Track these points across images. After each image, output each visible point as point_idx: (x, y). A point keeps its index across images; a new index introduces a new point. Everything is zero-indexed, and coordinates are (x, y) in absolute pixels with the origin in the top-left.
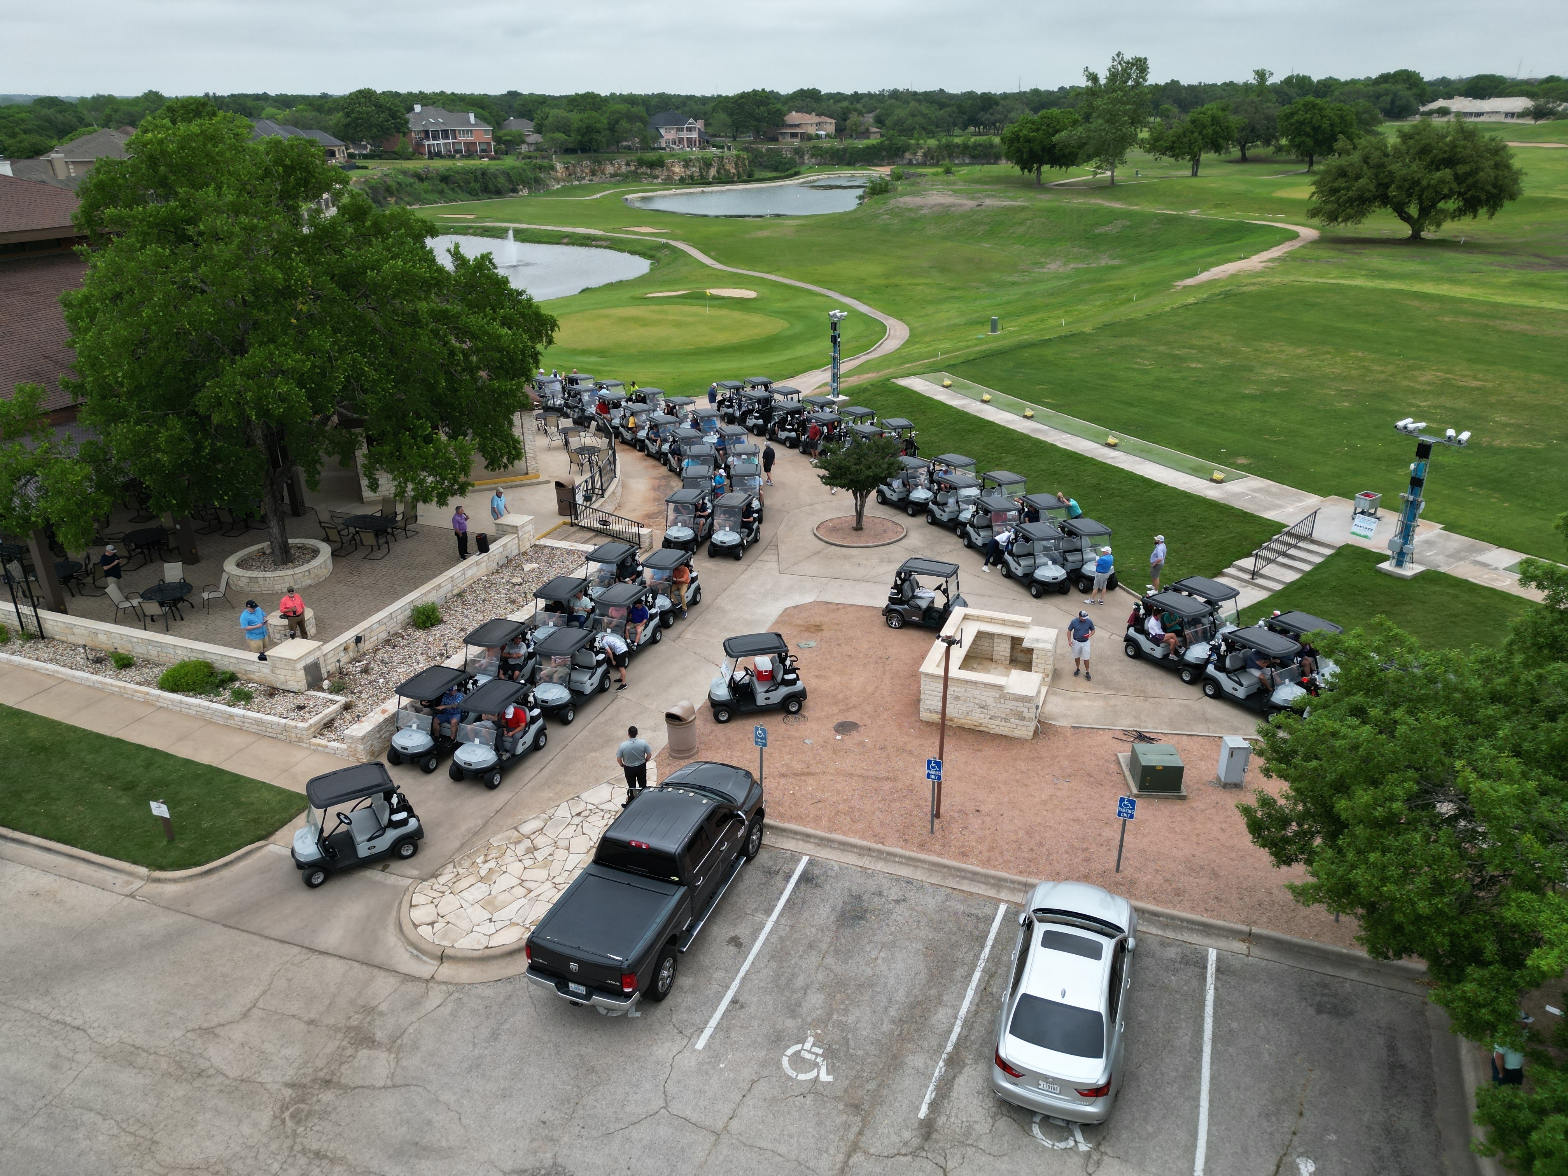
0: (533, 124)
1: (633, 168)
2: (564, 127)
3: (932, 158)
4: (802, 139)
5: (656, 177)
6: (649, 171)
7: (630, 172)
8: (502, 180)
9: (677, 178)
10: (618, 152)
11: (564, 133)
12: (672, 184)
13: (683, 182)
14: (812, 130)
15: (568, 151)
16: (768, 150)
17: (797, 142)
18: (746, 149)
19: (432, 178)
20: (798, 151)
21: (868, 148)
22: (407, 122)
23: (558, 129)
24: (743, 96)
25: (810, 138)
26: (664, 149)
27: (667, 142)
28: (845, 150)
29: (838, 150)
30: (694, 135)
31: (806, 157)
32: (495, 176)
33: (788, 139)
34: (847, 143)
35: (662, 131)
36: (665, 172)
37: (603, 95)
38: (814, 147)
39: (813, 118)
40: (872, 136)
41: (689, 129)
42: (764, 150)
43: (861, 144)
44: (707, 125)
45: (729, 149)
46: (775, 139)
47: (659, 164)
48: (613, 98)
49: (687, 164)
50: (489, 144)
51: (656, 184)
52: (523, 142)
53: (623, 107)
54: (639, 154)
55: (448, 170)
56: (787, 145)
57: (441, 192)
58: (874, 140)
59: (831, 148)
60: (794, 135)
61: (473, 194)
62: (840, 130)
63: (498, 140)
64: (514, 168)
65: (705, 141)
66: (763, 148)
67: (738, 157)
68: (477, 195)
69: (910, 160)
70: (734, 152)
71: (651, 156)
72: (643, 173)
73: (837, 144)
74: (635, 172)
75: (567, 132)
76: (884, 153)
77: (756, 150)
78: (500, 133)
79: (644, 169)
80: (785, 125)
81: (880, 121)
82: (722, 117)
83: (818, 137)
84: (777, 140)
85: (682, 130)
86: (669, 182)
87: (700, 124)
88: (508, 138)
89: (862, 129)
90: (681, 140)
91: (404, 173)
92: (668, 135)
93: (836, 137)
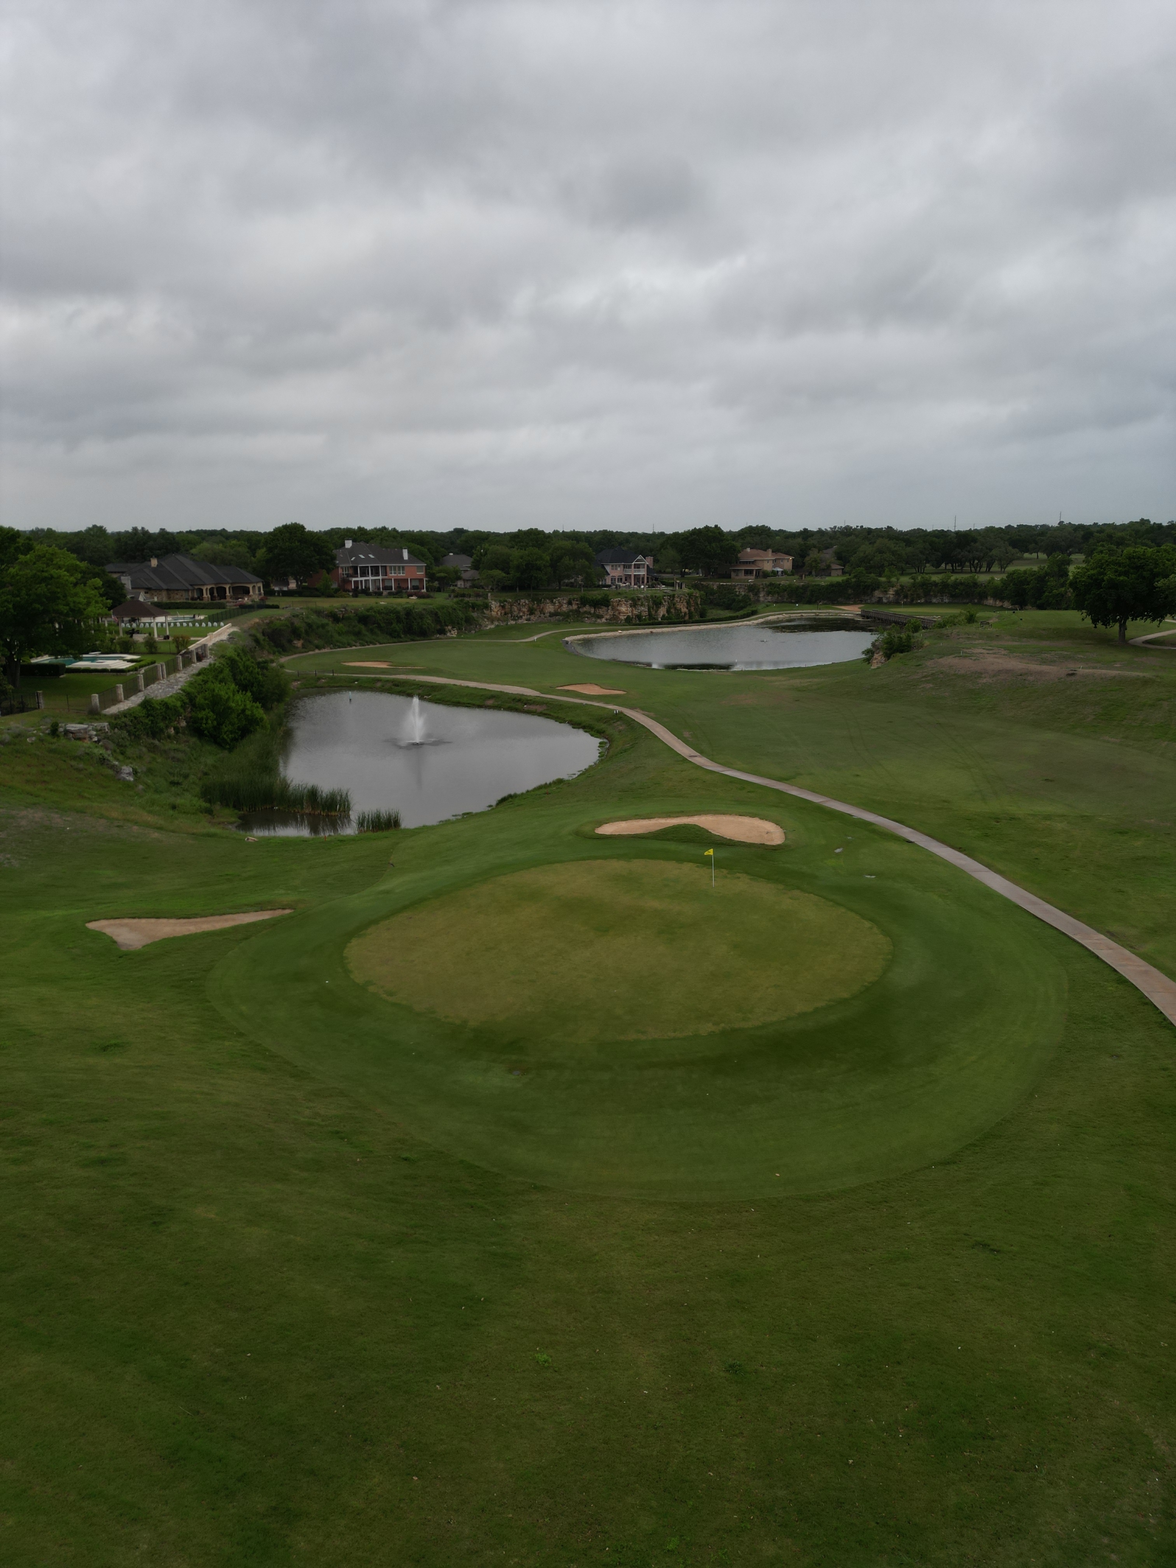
0: (471, 560)
1: (575, 607)
2: (503, 564)
3: (906, 597)
4: (757, 576)
5: (601, 617)
6: (592, 611)
7: (571, 611)
8: (429, 621)
9: (622, 617)
10: (560, 590)
11: (502, 570)
12: (617, 624)
13: (629, 622)
14: (768, 567)
15: (505, 588)
16: (719, 587)
17: (751, 580)
18: (695, 587)
19: (349, 618)
20: (752, 589)
21: (832, 585)
22: (334, 558)
23: (496, 566)
24: (696, 532)
25: (766, 575)
26: (609, 586)
27: (613, 579)
28: (805, 588)
29: (798, 588)
30: (643, 572)
31: (761, 595)
32: (421, 616)
33: (742, 576)
34: (807, 580)
35: (608, 568)
36: (610, 612)
37: (547, 531)
38: (771, 584)
39: (769, 555)
40: (833, 573)
41: (637, 567)
42: (715, 587)
43: (824, 581)
44: (656, 561)
45: (681, 587)
46: (728, 576)
47: (605, 602)
48: (556, 535)
49: (635, 602)
50: (421, 580)
51: (599, 624)
52: (459, 578)
53: (568, 544)
54: (583, 592)
55: (368, 610)
56: (740, 582)
57: (358, 634)
58: (836, 578)
59: (790, 586)
60: (748, 572)
61: (395, 636)
62: (798, 567)
63: (431, 577)
64: (443, 607)
65: (654, 579)
66: (715, 585)
67: (690, 595)
68: (399, 636)
69: (880, 599)
70: (685, 590)
71: (596, 594)
72: (586, 612)
73: (795, 581)
74: (577, 611)
75: (505, 568)
76: (850, 591)
77: (707, 587)
78: (436, 569)
79: (587, 608)
80: (738, 562)
81: (842, 558)
82: (671, 553)
83: (775, 574)
84: (729, 577)
85: (630, 567)
86: (614, 622)
87: (648, 561)
88: (442, 575)
89: (823, 566)
90: (628, 577)
91: (318, 613)
92: (614, 571)
93: (793, 574)
